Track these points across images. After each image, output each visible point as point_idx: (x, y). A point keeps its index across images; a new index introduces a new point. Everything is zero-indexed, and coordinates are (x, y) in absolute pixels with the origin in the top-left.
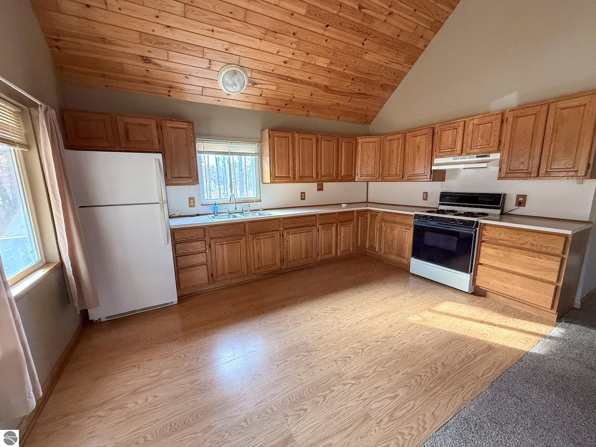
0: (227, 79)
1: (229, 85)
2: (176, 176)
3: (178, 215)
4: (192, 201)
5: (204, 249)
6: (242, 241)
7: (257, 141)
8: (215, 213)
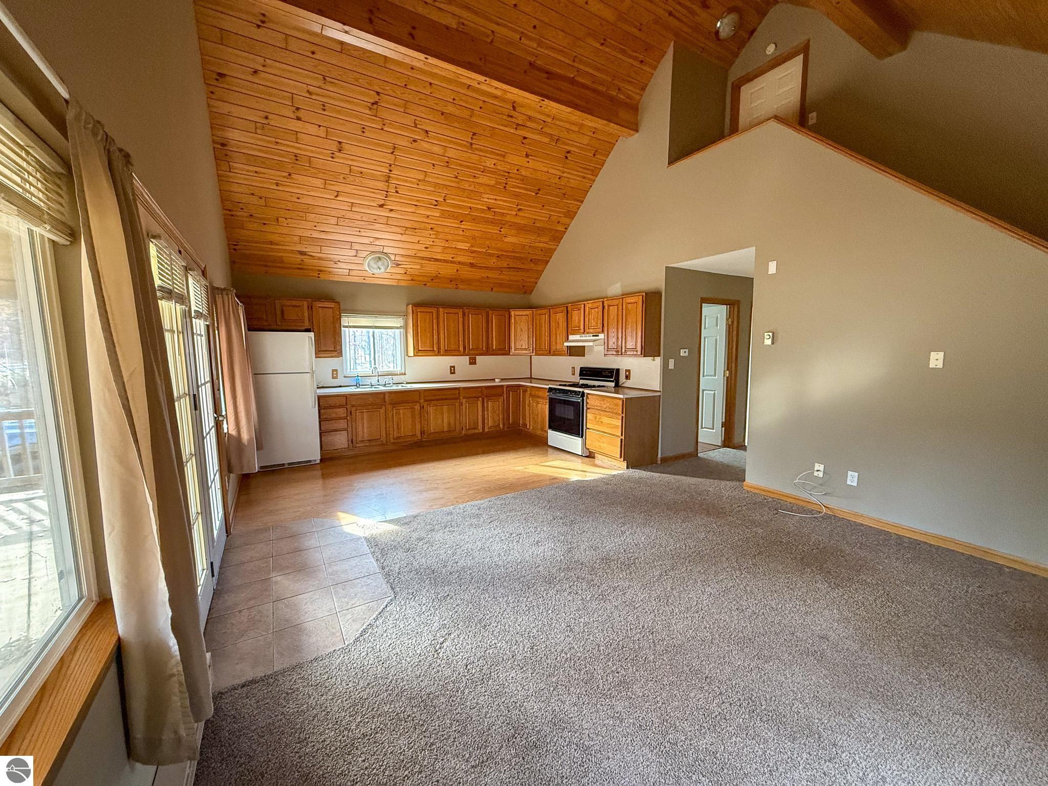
0: (372, 263)
1: (373, 268)
2: (322, 349)
3: (321, 386)
4: (335, 373)
5: (346, 415)
6: (382, 411)
7: (403, 314)
8: (357, 385)
